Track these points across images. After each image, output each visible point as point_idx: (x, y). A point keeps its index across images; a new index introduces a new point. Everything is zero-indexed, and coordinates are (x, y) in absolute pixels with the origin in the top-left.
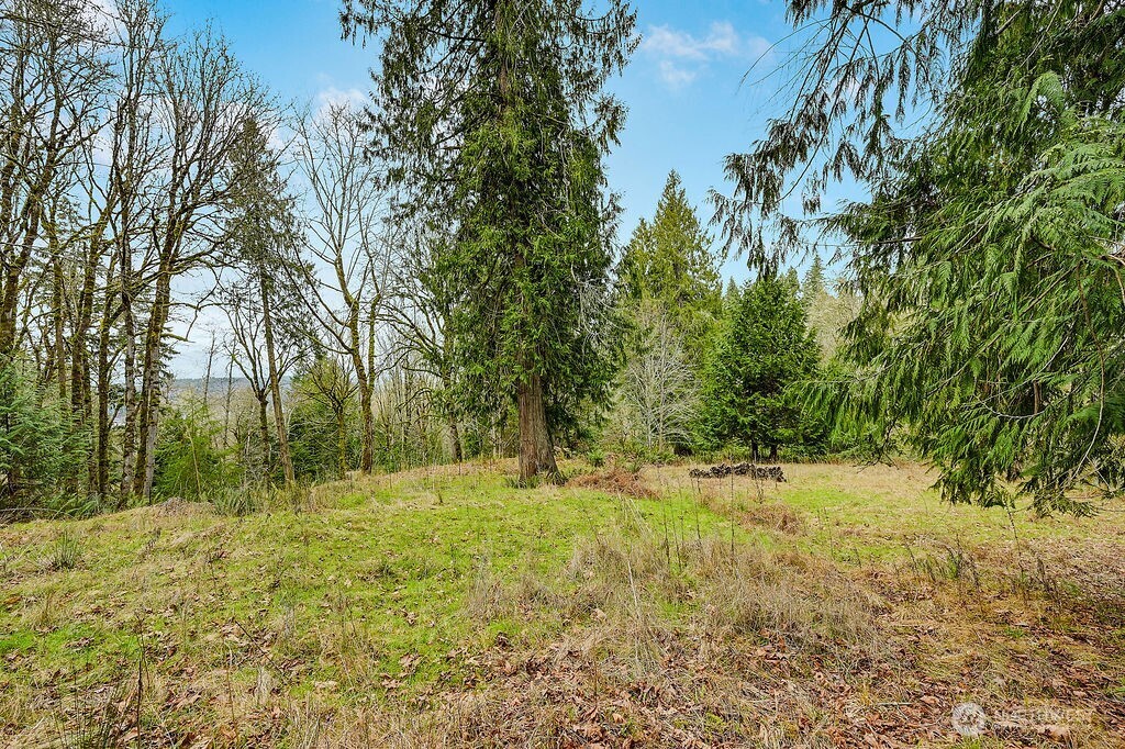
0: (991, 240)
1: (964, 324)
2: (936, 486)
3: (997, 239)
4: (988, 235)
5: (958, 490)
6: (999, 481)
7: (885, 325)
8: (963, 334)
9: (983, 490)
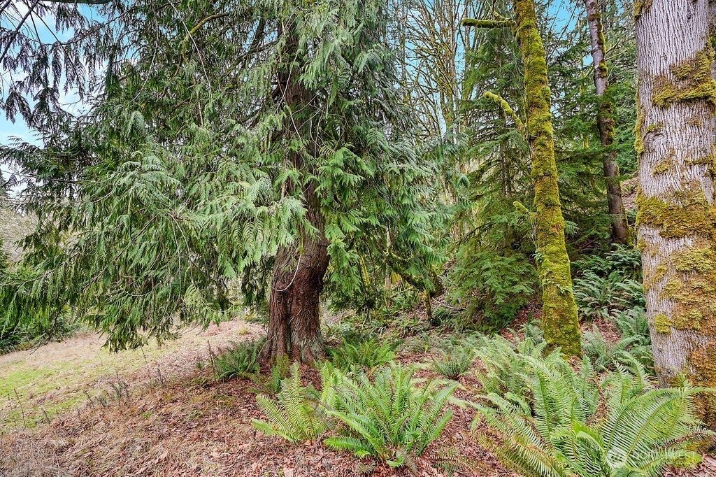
0: (116, 193)
1: (102, 242)
2: (106, 345)
3: (119, 193)
4: (114, 190)
5: (118, 343)
6: (140, 332)
7: (58, 240)
8: (102, 248)
9: (132, 339)
